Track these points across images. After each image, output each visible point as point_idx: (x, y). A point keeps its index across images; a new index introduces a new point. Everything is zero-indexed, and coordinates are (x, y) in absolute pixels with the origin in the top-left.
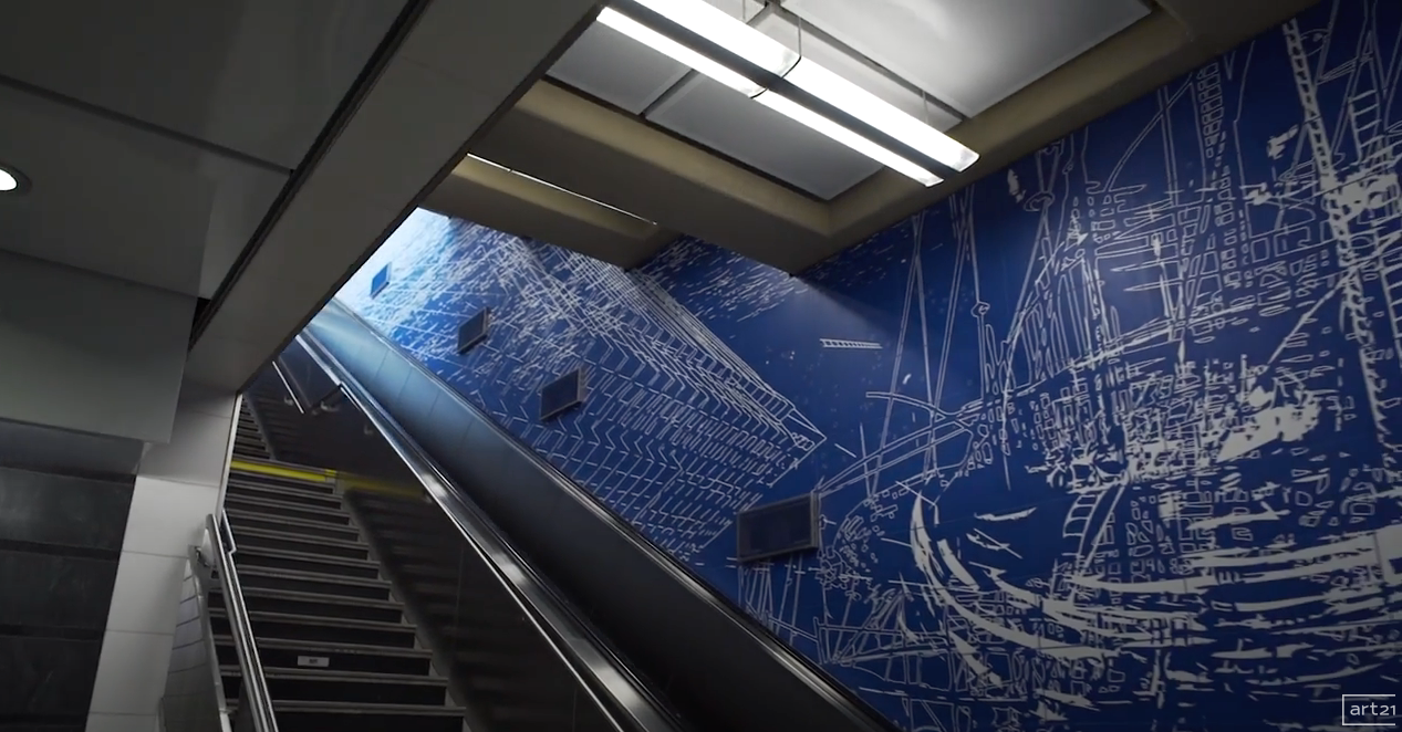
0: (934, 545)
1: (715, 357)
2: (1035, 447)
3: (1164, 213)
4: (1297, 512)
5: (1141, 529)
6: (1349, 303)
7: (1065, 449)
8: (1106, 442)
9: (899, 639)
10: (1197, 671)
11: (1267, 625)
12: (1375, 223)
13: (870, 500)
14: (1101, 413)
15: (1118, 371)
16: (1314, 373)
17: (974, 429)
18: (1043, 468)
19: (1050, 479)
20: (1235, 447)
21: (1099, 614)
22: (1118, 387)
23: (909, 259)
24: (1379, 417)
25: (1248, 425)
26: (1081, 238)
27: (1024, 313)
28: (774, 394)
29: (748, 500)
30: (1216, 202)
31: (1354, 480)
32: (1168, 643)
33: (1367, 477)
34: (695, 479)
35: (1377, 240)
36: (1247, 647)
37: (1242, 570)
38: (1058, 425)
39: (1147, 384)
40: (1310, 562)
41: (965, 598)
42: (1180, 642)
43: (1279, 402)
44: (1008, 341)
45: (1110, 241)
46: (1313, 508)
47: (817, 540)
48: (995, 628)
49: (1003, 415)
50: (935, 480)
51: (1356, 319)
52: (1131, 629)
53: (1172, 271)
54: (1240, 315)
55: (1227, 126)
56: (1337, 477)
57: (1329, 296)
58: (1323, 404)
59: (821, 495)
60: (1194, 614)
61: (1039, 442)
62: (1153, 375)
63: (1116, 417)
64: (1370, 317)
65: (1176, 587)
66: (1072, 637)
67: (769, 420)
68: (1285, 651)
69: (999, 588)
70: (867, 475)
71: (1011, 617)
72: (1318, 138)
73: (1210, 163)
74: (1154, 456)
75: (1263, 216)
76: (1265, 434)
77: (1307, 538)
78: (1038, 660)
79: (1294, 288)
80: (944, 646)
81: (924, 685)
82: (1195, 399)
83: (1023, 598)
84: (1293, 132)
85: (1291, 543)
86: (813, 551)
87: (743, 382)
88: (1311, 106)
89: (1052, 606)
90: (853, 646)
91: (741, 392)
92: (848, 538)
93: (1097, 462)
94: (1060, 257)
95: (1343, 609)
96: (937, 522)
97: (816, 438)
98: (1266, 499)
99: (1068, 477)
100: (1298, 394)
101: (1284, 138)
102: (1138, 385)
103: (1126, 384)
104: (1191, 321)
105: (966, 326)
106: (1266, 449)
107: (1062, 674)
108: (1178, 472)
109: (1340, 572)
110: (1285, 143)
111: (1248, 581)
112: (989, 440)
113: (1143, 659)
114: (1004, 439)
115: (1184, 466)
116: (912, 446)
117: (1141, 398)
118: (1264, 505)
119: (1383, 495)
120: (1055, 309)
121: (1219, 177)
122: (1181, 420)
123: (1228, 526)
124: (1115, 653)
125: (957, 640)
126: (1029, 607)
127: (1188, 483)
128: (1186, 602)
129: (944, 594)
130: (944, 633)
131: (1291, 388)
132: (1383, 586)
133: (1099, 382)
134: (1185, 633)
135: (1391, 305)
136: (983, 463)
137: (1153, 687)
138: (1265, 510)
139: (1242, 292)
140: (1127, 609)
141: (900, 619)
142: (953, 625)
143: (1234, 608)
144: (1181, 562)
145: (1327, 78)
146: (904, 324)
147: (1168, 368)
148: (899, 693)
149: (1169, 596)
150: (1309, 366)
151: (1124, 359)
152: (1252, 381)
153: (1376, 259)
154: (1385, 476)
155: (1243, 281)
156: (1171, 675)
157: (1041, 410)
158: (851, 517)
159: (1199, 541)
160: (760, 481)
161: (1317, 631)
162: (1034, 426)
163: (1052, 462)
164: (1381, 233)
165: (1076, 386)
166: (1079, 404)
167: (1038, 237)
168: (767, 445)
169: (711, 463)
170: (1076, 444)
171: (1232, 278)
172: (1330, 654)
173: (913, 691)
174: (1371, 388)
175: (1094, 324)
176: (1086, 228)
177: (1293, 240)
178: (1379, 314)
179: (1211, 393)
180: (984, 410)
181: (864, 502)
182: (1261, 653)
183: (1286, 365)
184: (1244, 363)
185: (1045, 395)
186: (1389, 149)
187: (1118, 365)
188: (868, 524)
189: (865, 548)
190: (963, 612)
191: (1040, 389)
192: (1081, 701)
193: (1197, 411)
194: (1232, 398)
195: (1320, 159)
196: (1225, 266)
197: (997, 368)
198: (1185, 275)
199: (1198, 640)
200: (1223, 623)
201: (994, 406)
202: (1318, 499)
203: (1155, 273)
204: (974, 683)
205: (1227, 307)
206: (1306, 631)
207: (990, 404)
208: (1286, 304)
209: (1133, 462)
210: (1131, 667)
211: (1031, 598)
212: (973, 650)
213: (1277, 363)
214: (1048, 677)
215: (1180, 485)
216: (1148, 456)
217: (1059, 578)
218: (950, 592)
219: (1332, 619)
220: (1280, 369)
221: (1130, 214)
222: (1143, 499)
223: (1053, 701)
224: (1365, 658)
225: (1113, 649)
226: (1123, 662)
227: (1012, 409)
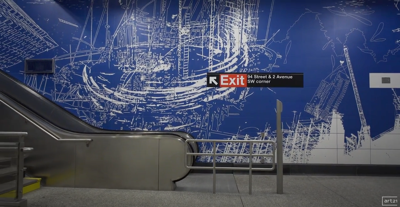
0: (89, 77)
1: (16, 11)
2: (117, 61)
3: (151, 21)
4: (164, 83)
5: (137, 81)
6: (178, 49)
7: (123, 63)
8: (132, 63)
9: (77, 97)
10: (143, 108)
11: (156, 101)
12: (185, 37)
13: (72, 64)
14: (132, 57)
15: (137, 50)
16: (171, 60)
17: (102, 53)
18: (118, 66)
19: (119, 68)
20: (156, 70)
21: (126, 96)
22: (136, 53)
23: (89, 7)
24: (179, 70)
25: (159, 66)
26: (134, 19)
27: (118, 31)
28: (40, 29)
29: (29, 56)
30: (161, 23)
31: (174, 79)
32: (138, 102)
33: (176, 79)
34: (6, 46)
35: (185, 40)
36: (152, 104)
37: (153, 91)
38: (123, 57)
39: (142, 54)
40: (164, 91)
41: (96, 90)
42: (141, 102)
43: (165, 63)
44: (113, 36)
45: (140, 22)
46: (167, 82)
47: (54, 71)
48: (103, 97)
49: (110, 52)
50: (91, 63)
51: (179, 53)
52: (132, 99)
53: (151, 33)
54: (161, 46)
55: (166, 9)
56: (171, 78)
57: (176, 47)
58: (172, 66)
59: (55, 60)
60: (144, 98)
61: (118, 60)
62: (144, 52)
63: (135, 59)
64: (181, 53)
65: (141, 93)
66: (119, 100)
67: (38, 36)
68: (158, 105)
69: (104, 89)
70: (71, 57)
71: (106, 95)
72: (180, 18)
73: (162, 15)
74: (141, 68)
75: (169, 29)
76: (161, 69)
77: (165, 87)
78: (111, 104)
79: (171, 44)
80: (89, 99)
81: (83, 107)
82: (151, 59)
83: (110, 91)
84: (177, 15)
85: (162, 88)
86: (52, 74)
87: (28, 22)
88: (180, 12)
89: (116, 94)
90: (63, 98)
91: (27, 25)
92: (64, 72)
93: (129, 67)
94: (128, 21)
95: (168, 99)
96: (90, 72)
97: (55, 45)
98: (159, 80)
99: (123, 68)
100: (168, 63)
101: (175, 16)
102: (141, 54)
103: (138, 53)
104: (152, 44)
105: (103, 30)
106: (161, 71)
107: (117, 107)
108: (145, 72)
109: (169, 93)
110: (175, 17)
111: (154, 93)
112: (106, 57)
113: (133, 105)
114: (109, 57)
115: (147, 71)
116: (85, 53)
117: (140, 56)
118: (159, 81)
119: (177, 82)
120: (125, 32)
121: (163, 18)
122: (147, 62)
123: (153, 83)
124: (128, 104)
125: (93, 98)
126: (111, 93)
127: (147, 74)
128: (143, 96)
129: (90, 88)
130: (89, 97)
131: (167, 61)
132: (174, 96)
133: (132, 51)
134: (142, 101)
135: (184, 52)
136: (103, 61)
137: (134, 110)
138: (159, 82)
139: (162, 42)
140: (131, 96)
141: (78, 93)
142: (92, 95)
143: (151, 97)
144: (143, 88)
145: (184, 8)
146: (86, 23)
147: (147, 52)
148: (76, 109)
149: (140, 94)
150: (171, 58)
151: (138, 48)
152: (161, 59)
153: (184, 43)
154: (178, 79)
155: (163, 40)
156: (138, 108)
157: (119, 53)
158: (65, 67)
159: (147, 85)
160: (34, 52)
161: (163, 102)
162: (117, 56)
163: (120, 65)
164: (186, 39)
165: (128, 50)
166: (128, 54)
167: (124, 15)
168: (37, 42)
169: (13, 43)
170: (126, 62)
171: (162, 39)
172: (165, 106)
173: (80, 109)
174: (179, 65)
175: (134, 39)
176: (135, 17)
177: (173, 35)
178: (183, 53)
179: (154, 59)
180: (105, 50)
181: (70, 64)
182: (154, 105)
183: (167, 57)
184: (160, 55)
185: (120, 50)
186: (190, 25)
187: (137, 49)
188: (71, 70)
189: (69, 75)
190: (95, 92)
191: (119, 49)
192: (120, 112)
193: (151, 61)
194: (157, 61)
195: (180, 22)
196: (160, 36)
197: (110, 41)
198: (153, 35)
199: (144, 102)
200: (149, 100)
201: (108, 50)
202: (167, 81)
203: (147, 33)
204: (96, 107)
205: (159, 44)
206: (162, 102)
207: (107, 49)
208: (169, 46)
209: (137, 68)
210: (131, 106)
211: (112, 92)
212: (97, 101)
213: (166, 56)
214: (113, 107)
215: (145, 74)
216: (140, 68)
217: (118, 88)
218: (92, 88)
219: (166, 101)
220: (166, 58)
221: (145, 18)
222: (138, 76)
223: (114, 112)
224: (170, 107)
225: (128, 103)
226: (129, 105)
227: (112, 51)
